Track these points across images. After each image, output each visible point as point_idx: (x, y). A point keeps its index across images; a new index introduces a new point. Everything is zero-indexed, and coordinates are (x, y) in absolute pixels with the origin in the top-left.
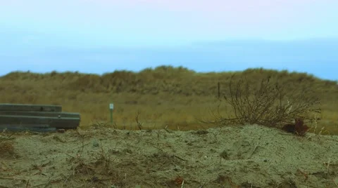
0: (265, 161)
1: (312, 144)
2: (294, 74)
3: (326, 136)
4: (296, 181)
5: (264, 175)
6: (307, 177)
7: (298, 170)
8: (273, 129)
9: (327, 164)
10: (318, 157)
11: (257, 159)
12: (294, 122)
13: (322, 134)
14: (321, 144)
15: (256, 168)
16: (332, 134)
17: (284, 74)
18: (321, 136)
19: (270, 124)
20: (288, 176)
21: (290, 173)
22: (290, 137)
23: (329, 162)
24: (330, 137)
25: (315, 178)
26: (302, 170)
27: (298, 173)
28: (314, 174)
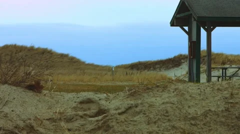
0: (13, 111)
1: (47, 98)
2: (38, 49)
3: (56, 93)
4: (34, 124)
5: (11, 121)
6: (42, 122)
7: (36, 117)
8: (19, 88)
9: (56, 112)
10: (50, 108)
11: (6, 110)
12: (34, 83)
13: (54, 91)
14: (53, 98)
15: (6, 116)
16: (60, 92)
17: (31, 49)
18: (53, 92)
19: (16, 84)
20: (29, 121)
21: (30, 119)
22: (30, 93)
23: (57, 111)
24: (59, 93)
25: (48, 122)
26: (39, 117)
27: (36, 119)
28: (47, 119)
